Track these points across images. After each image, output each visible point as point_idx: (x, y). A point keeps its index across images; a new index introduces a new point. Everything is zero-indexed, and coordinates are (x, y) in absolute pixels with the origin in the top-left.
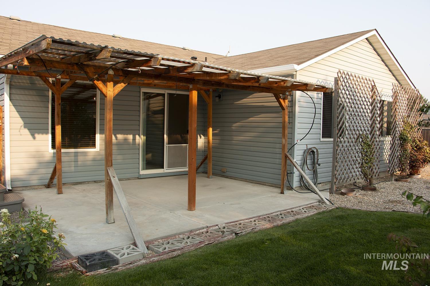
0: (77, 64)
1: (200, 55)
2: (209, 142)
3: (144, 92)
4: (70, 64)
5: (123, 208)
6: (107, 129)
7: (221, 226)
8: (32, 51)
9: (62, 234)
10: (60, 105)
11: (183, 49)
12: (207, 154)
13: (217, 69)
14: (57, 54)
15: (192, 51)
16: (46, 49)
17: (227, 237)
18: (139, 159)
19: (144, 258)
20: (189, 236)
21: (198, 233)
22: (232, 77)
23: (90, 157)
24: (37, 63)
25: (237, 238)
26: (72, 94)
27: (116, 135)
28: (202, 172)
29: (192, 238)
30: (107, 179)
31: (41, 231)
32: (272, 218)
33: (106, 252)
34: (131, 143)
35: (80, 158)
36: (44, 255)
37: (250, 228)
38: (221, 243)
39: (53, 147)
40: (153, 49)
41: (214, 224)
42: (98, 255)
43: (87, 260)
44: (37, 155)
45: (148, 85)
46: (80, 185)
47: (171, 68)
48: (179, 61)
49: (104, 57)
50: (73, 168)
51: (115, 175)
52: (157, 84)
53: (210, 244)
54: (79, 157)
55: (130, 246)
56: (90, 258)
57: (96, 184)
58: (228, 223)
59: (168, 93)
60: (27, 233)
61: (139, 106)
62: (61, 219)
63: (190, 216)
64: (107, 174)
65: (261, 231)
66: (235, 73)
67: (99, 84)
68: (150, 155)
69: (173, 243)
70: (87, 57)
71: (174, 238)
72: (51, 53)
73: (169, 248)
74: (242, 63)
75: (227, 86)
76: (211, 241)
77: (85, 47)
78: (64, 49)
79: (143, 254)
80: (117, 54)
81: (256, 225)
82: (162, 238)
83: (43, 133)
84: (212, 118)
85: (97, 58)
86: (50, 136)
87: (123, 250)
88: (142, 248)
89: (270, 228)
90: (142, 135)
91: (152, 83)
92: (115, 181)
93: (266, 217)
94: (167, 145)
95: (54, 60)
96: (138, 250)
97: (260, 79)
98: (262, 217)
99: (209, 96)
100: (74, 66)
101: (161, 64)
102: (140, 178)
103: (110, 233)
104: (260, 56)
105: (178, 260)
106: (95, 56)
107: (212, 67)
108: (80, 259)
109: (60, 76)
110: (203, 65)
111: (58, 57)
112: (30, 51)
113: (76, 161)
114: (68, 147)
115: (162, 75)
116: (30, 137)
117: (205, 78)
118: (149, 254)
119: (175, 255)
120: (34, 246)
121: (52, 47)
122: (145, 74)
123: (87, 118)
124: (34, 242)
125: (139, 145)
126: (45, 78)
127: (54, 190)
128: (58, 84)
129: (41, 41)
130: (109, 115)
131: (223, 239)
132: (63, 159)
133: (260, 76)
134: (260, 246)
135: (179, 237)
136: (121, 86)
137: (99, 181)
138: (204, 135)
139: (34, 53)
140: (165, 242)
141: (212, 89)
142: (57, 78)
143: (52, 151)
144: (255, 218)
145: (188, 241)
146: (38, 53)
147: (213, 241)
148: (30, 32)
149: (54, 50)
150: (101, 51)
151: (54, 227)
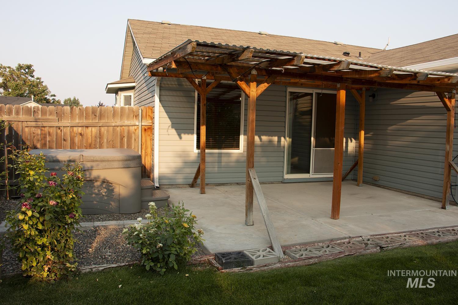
0: (221, 65)
1: (354, 49)
2: (360, 146)
3: (291, 92)
4: (213, 65)
5: (262, 210)
6: (249, 130)
7: (366, 238)
8: (179, 55)
9: (202, 230)
10: (206, 106)
11: (335, 44)
12: (358, 160)
13: (366, 66)
14: (202, 56)
15: (345, 46)
16: (191, 53)
17: (371, 250)
18: (283, 162)
19: (280, 262)
20: (329, 245)
21: (339, 243)
22: (383, 74)
23: (233, 159)
24: (183, 66)
25: (382, 253)
26: (218, 94)
27: (260, 136)
28: (352, 179)
29: (332, 247)
30: (248, 181)
31: (182, 225)
32: (426, 235)
33: (243, 253)
34: (276, 146)
35: (224, 159)
36: (184, 248)
37: (398, 242)
38: (363, 255)
39: (198, 147)
40: (301, 45)
41: (358, 235)
42: (234, 255)
43: (223, 258)
44: (183, 154)
45: (295, 85)
46: (222, 186)
47: (316, 66)
48: (324, 59)
49: (246, 58)
50: (217, 169)
51: (256, 177)
52: (304, 83)
53: (351, 255)
54: (222, 158)
55: (266, 249)
56: (226, 257)
57: (239, 186)
58: (373, 235)
59: (316, 93)
60: (170, 226)
61: (285, 107)
62: (202, 218)
63: (333, 224)
64: (248, 175)
65: (411, 248)
66: (387, 70)
67: (243, 85)
68: (296, 159)
69: (311, 250)
70: (230, 58)
71: (312, 246)
72: (196, 55)
73: (306, 255)
74: (401, 58)
75: (380, 84)
76: (352, 252)
77: (227, 49)
78: (208, 51)
79: (279, 258)
80: (259, 53)
81: (406, 240)
82: (300, 244)
83: (188, 133)
84: (365, 120)
85: (240, 58)
86: (195, 136)
87: (259, 252)
88: (278, 252)
89: (422, 246)
90: (287, 137)
91: (298, 82)
92: (255, 183)
93: (419, 233)
94: (314, 149)
95: (199, 62)
96: (274, 253)
97: (417, 75)
98: (414, 233)
99: (361, 95)
100: (218, 67)
101: (304, 62)
102: (284, 182)
103: (248, 234)
104: (424, 48)
105: (314, 268)
106: (238, 57)
107: (361, 64)
108: (217, 256)
109: (205, 77)
110: (350, 63)
111: (203, 59)
112: (177, 55)
113: (220, 162)
114: (212, 148)
115: (307, 74)
116: (177, 137)
117: (354, 76)
118: (285, 259)
119: (311, 263)
120: (176, 238)
121: (197, 50)
122: (288, 73)
123: (232, 118)
124: (176, 235)
125: (284, 147)
126: (191, 79)
127: (198, 190)
128: (204, 85)
129: (187, 45)
130: (252, 116)
131: (365, 252)
132: (208, 159)
133: (417, 73)
134: (407, 264)
135: (318, 244)
136: (264, 86)
137: (241, 184)
138: (355, 139)
139: (180, 56)
140: (303, 249)
141: (365, 87)
142: (203, 78)
143: (196, 151)
144: (406, 233)
145: (327, 250)
146: (185, 56)
147: (354, 252)
148: (179, 34)
149: (199, 53)
150: (243, 51)
151: (194, 222)
